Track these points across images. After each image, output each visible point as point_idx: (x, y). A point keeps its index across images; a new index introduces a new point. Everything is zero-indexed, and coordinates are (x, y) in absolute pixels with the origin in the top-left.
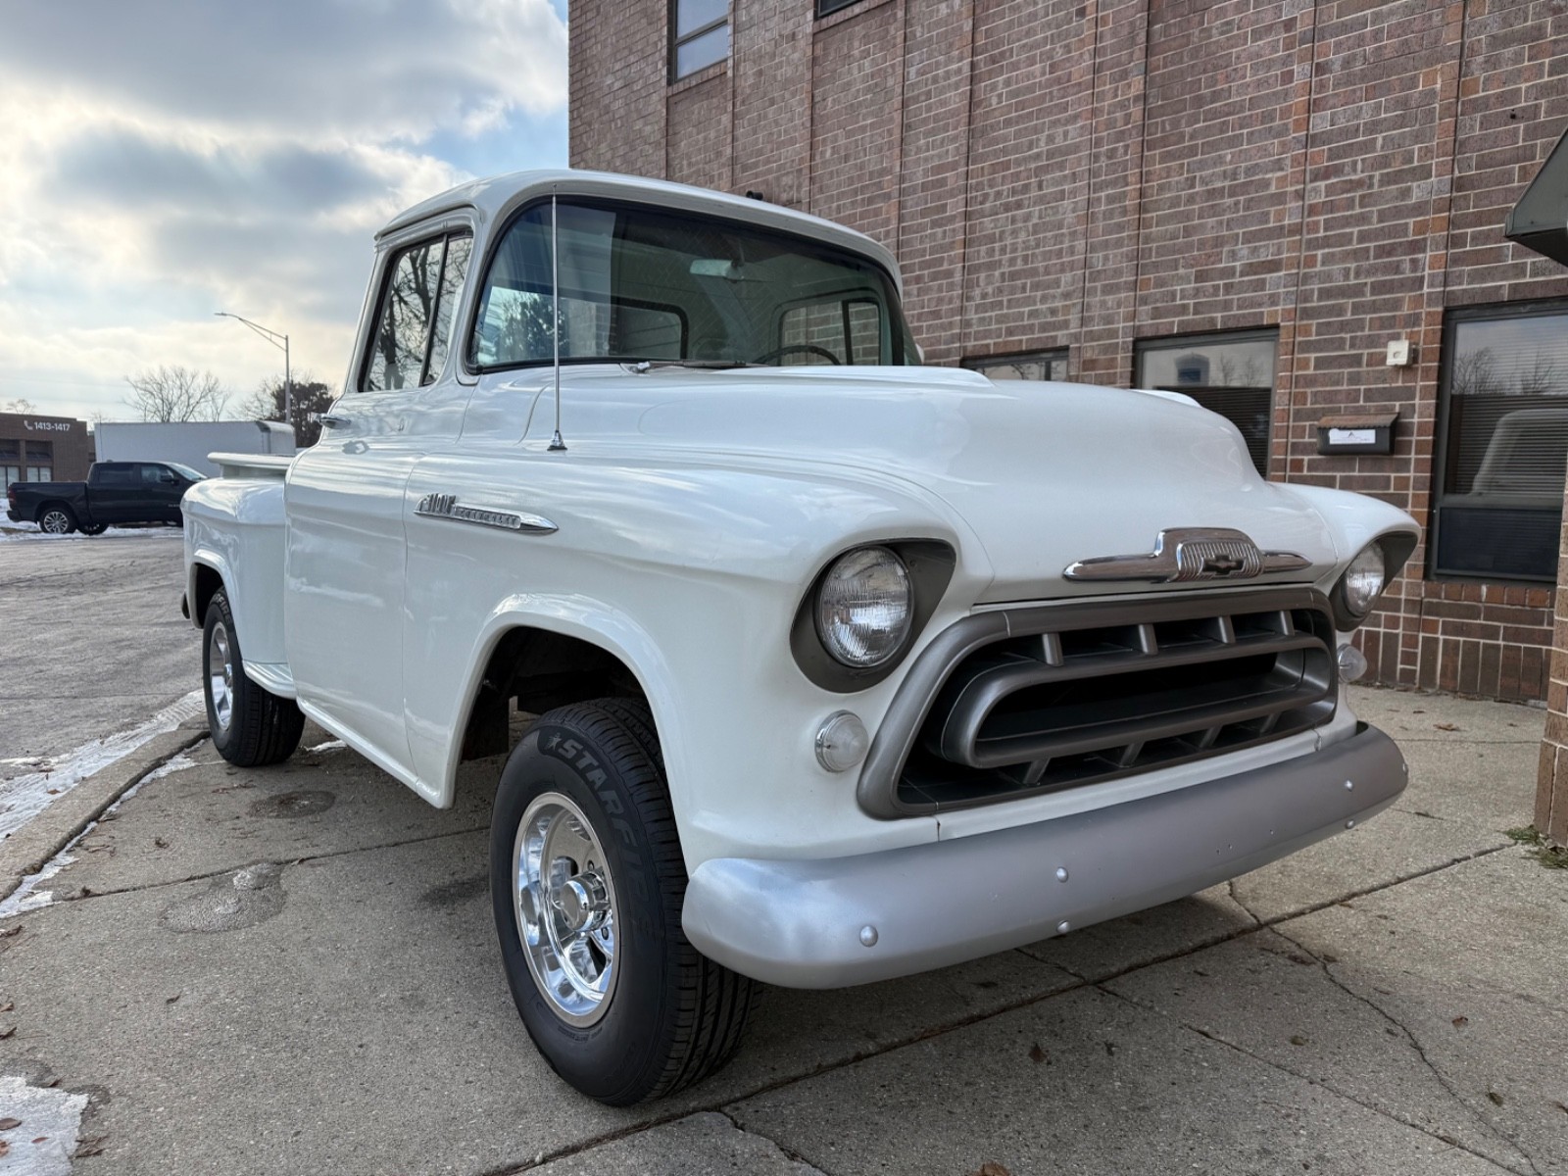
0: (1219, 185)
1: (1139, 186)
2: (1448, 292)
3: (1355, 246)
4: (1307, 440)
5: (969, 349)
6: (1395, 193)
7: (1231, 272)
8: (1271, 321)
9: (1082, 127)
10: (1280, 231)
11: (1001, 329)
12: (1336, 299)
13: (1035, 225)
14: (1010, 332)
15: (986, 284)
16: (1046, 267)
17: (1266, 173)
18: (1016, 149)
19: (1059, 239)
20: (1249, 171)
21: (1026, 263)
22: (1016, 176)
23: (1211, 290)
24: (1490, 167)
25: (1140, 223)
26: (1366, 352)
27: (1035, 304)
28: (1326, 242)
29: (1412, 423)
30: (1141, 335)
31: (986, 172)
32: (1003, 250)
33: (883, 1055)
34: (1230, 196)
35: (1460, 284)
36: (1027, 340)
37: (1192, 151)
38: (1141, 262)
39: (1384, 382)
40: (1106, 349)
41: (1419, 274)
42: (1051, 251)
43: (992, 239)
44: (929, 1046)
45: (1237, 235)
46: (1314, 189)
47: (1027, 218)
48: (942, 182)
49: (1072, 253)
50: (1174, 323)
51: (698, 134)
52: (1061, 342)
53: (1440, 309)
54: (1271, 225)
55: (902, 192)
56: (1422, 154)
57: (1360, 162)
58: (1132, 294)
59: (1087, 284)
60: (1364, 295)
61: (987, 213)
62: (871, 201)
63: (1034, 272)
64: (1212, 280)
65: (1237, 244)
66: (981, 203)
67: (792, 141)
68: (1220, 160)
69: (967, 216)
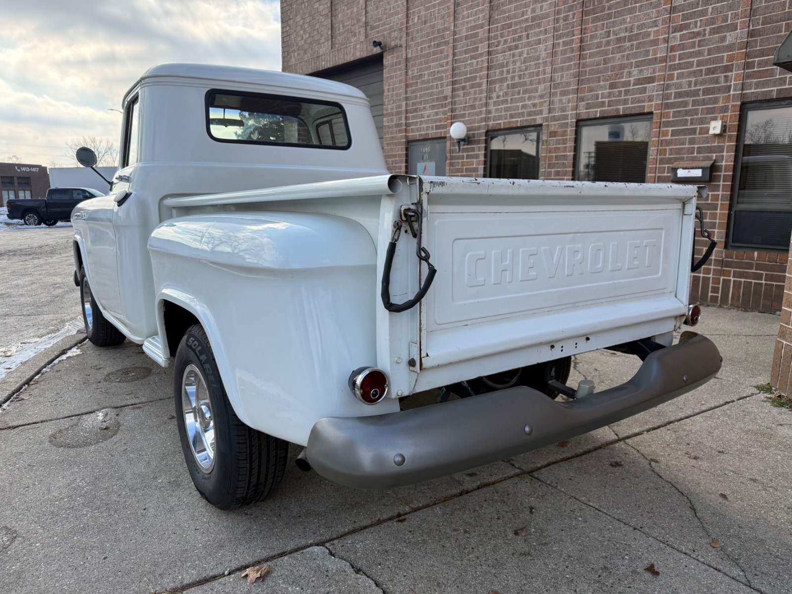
0: (622, 35)
1: (580, 36)
2: (744, 94)
3: (695, 68)
4: (666, 174)
5: (490, 126)
6: (717, 39)
7: (628, 84)
8: (649, 110)
9: (550, 4)
10: (655, 61)
11: (507, 115)
12: (684, 98)
13: (525, 58)
14: (512, 116)
15: (499, 90)
16: (531, 81)
17: (648, 28)
18: (515, 16)
19: (537, 66)
20: (639, 27)
21: (520, 79)
22: (515, 31)
23: (617, 94)
24: (769, 24)
25: (580, 57)
26: (699, 127)
27: (525, 101)
28: (680, 66)
29: (722, 165)
30: (580, 118)
31: (499, 29)
32: (508, 72)
33: (412, 514)
34: (629, 41)
35: (750, 89)
36: (521, 121)
37: (609, 16)
38: (581, 78)
39: (708, 143)
40: (562, 126)
41: (729, 84)
42: (533, 72)
43: (502, 66)
44: (437, 509)
45: (632, 63)
46: (674, 37)
47: (521, 54)
48: (476, 35)
49: (544, 74)
50: (597, 112)
51: (348, 10)
52: (539, 122)
53: (739, 103)
54: (650, 57)
55: (454, 40)
56: (733, 17)
57: (699, 22)
58: (576, 95)
59: (552, 91)
60: (698, 95)
61: (500, 51)
62: (438, 45)
63: (524, 84)
64: (618, 88)
65: (631, 68)
66: (496, 46)
67: (397, 13)
68: (624, 21)
69: (489, 53)
